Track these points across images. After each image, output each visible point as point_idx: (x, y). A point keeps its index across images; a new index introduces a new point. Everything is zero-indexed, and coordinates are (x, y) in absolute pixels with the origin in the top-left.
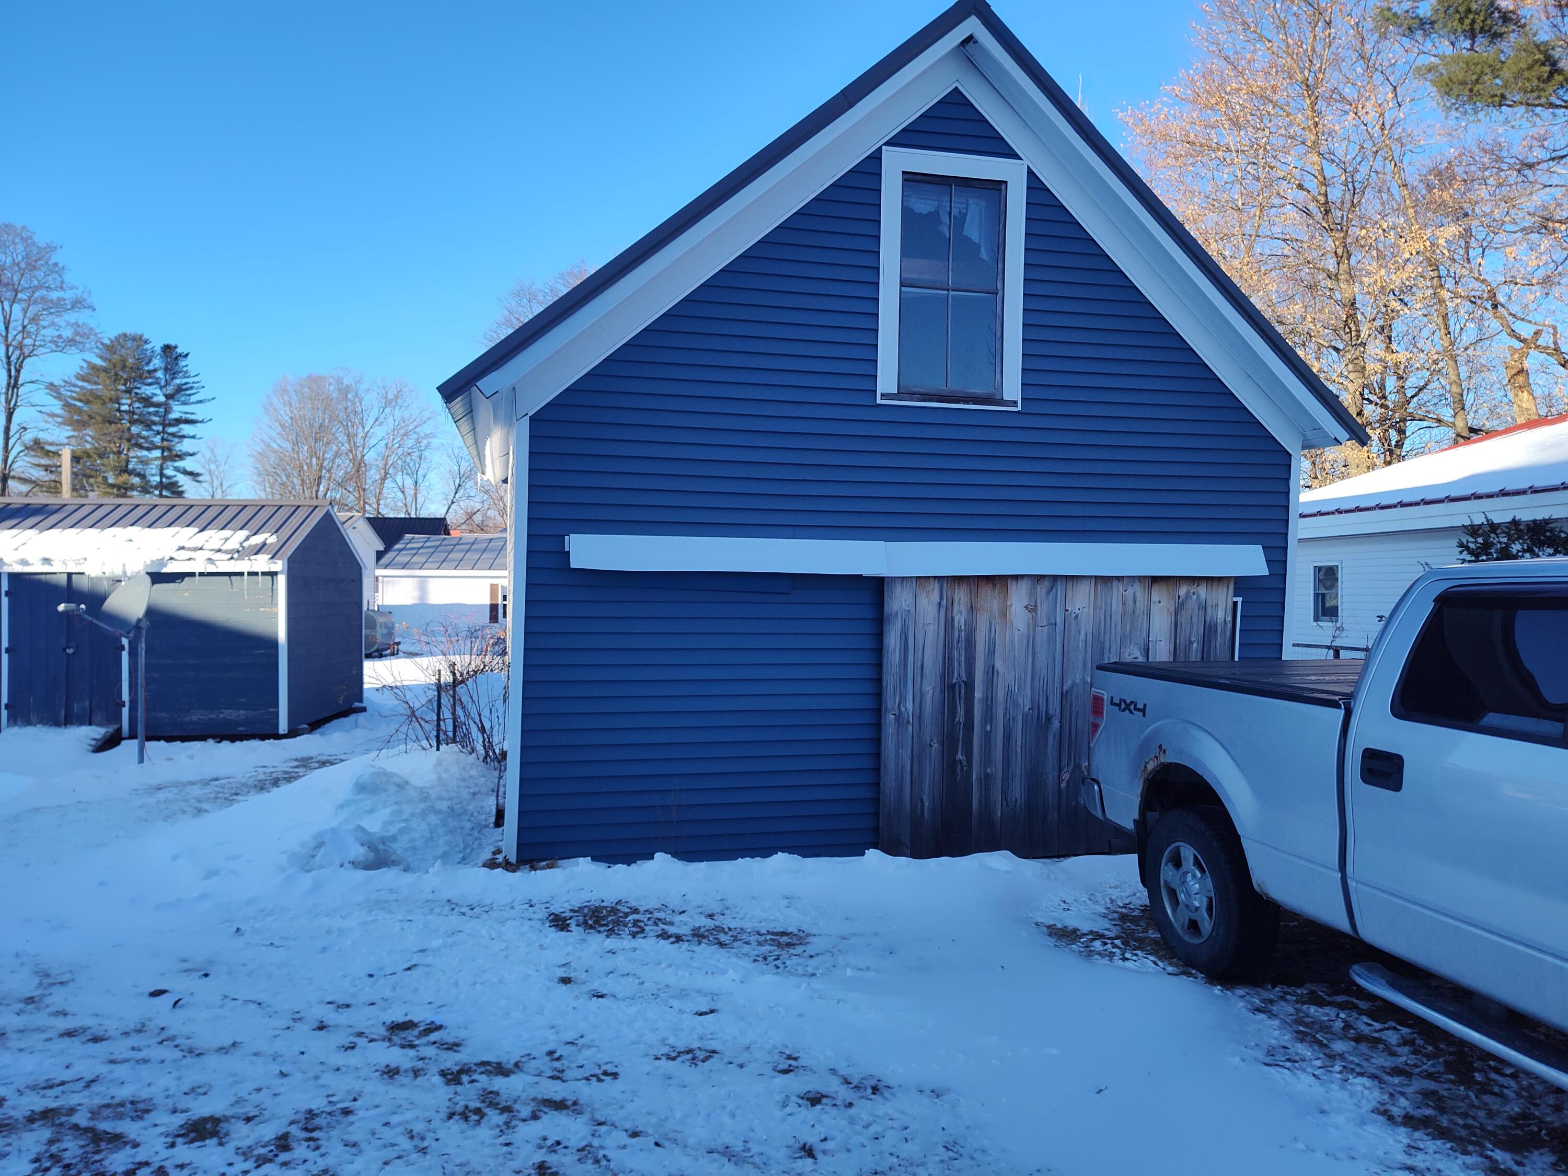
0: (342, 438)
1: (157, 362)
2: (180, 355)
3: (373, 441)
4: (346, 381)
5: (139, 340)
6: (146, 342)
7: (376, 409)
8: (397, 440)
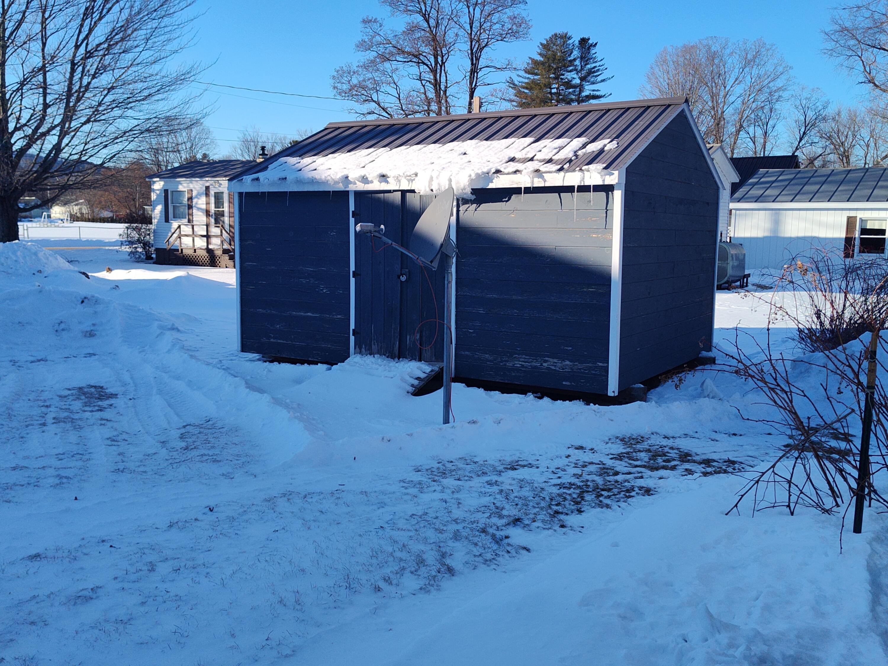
0: (707, 97)
1: (576, 53)
2: (591, 45)
3: (731, 99)
4: (713, 49)
5: (565, 37)
6: (569, 38)
7: (736, 70)
8: (753, 95)
